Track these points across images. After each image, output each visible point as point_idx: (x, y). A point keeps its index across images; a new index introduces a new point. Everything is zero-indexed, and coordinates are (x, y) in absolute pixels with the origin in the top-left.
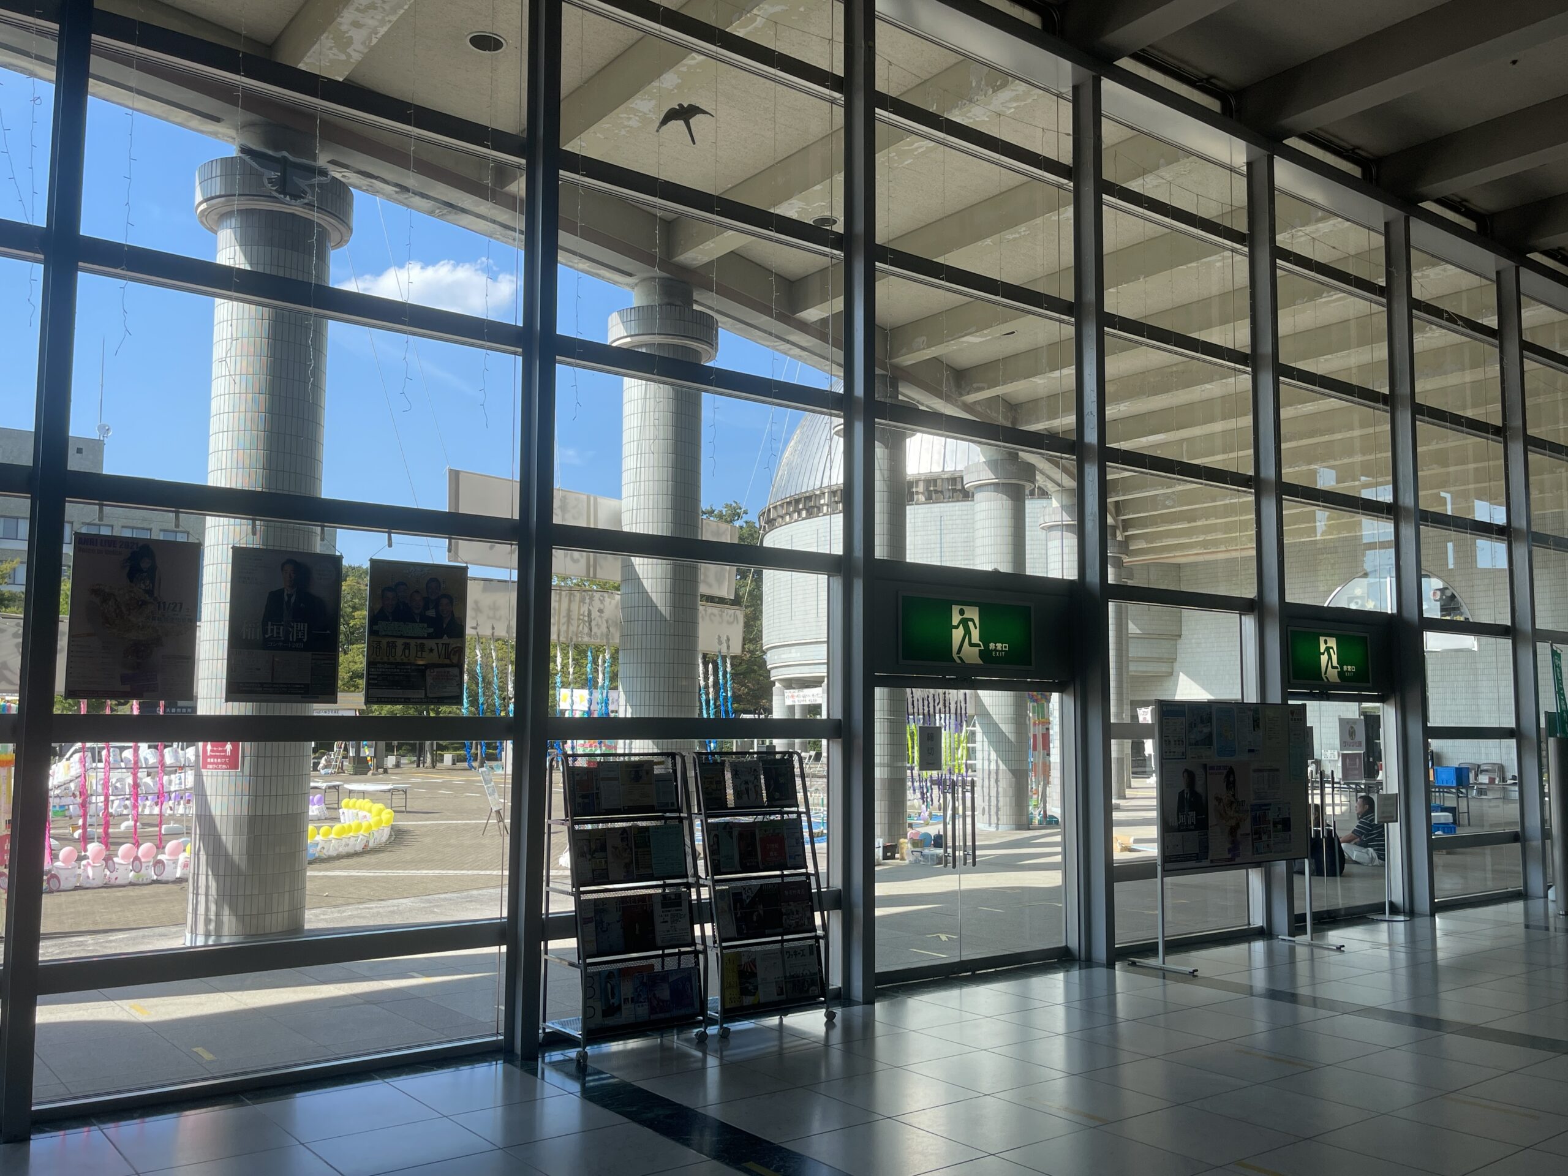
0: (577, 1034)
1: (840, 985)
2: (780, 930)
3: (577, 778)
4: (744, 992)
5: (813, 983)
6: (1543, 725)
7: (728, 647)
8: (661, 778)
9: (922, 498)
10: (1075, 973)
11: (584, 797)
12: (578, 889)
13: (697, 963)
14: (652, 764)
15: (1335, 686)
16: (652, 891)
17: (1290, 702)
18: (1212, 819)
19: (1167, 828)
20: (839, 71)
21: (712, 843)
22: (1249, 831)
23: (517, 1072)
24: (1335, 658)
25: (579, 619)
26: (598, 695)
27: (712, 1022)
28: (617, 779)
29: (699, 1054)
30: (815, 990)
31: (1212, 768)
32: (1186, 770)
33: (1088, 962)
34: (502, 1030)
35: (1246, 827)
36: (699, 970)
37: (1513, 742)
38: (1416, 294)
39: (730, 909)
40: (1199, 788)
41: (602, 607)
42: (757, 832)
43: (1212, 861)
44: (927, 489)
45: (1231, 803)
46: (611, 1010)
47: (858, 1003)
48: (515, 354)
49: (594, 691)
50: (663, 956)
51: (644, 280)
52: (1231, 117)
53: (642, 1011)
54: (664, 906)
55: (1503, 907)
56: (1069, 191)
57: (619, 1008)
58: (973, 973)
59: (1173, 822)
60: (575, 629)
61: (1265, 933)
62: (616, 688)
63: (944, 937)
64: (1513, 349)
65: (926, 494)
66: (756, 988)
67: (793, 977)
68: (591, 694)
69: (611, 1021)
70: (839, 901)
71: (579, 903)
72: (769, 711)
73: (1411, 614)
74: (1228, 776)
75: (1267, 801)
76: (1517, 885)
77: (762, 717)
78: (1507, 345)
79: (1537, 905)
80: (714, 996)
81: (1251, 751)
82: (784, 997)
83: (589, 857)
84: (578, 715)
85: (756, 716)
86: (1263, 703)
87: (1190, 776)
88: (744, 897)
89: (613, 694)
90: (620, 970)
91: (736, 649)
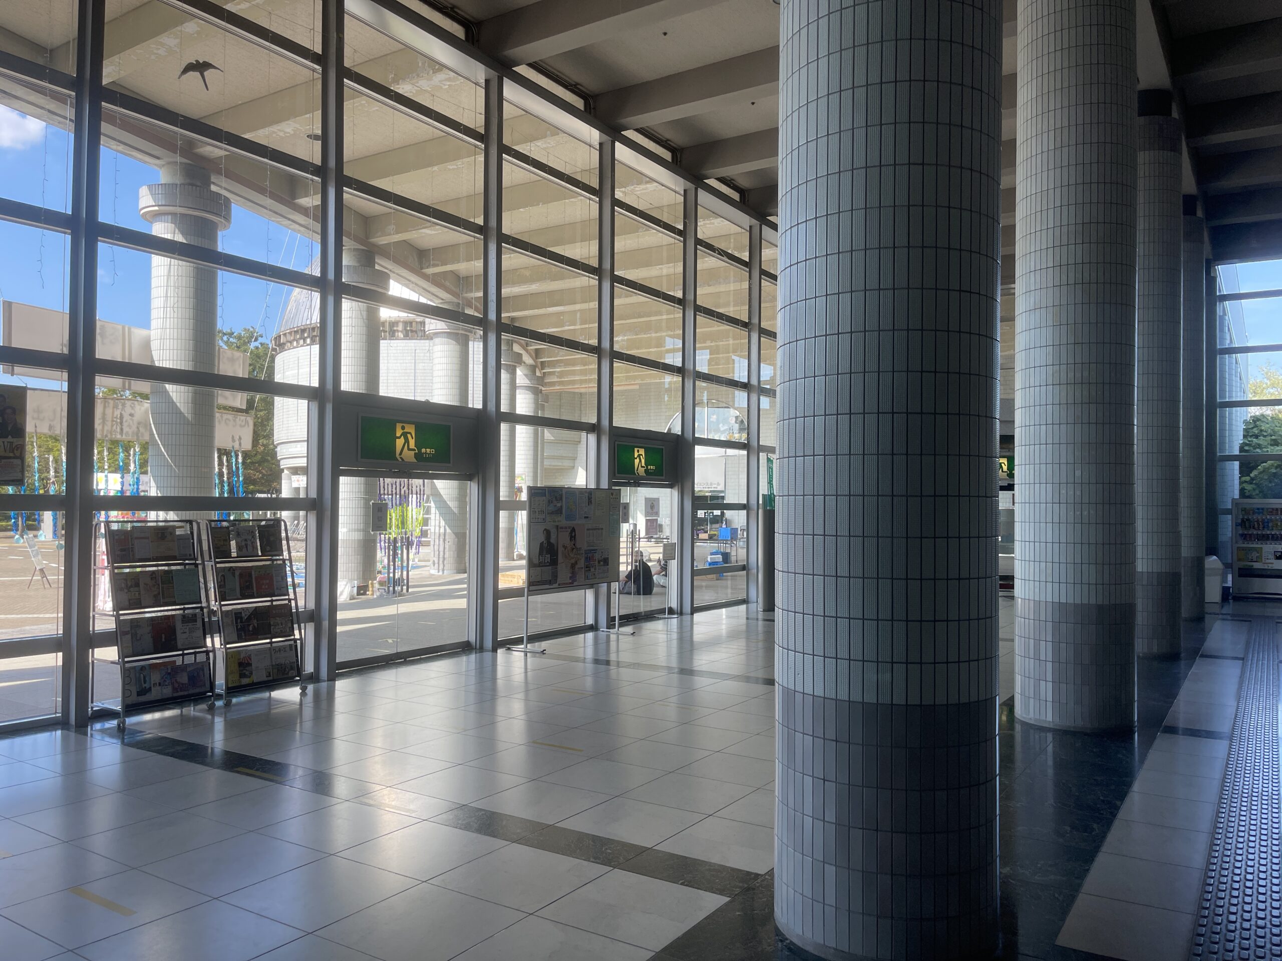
0: (118, 708)
1: (312, 671)
2: (269, 636)
3: (116, 537)
4: (242, 675)
5: (292, 668)
6: (761, 502)
7: (240, 444)
8: (180, 537)
9: (401, 335)
10: (473, 657)
11: (122, 550)
12: (117, 613)
13: (208, 658)
14: (174, 528)
15: (643, 478)
16: (173, 613)
17: (613, 488)
18: (560, 559)
19: (531, 565)
20: (318, 49)
21: (219, 580)
22: (583, 566)
23: (72, 735)
24: (643, 461)
25: (113, 421)
26: (129, 479)
27: (219, 697)
28: (148, 538)
29: (209, 717)
30: (293, 673)
31: (562, 528)
32: (545, 529)
33: (481, 649)
34: (59, 710)
35: (582, 563)
36: (209, 663)
37: (745, 512)
38: (700, 236)
39: (233, 623)
40: (553, 540)
41: (133, 412)
42: (253, 573)
43: (559, 585)
44: (405, 329)
45: (573, 549)
46: (142, 692)
47: (324, 681)
48: (65, 233)
49: (125, 475)
50: (183, 655)
51: (169, 163)
52: (590, 113)
53: (167, 691)
54: (183, 622)
55: (735, 608)
56: (481, 149)
57: (150, 689)
58: (405, 660)
59: (536, 561)
60: (109, 428)
61: (593, 628)
62: (146, 473)
63: (390, 641)
64: (756, 273)
65: (404, 332)
66: (251, 673)
67: (278, 665)
68: (122, 477)
69: (143, 699)
70: (313, 616)
71: (118, 622)
72: (279, 491)
73: (688, 435)
74: (571, 533)
75: (595, 548)
76: (743, 596)
77: (274, 496)
78: (753, 271)
79: (753, 606)
80: (220, 680)
81: (585, 517)
82: (271, 678)
83: (126, 591)
84: (112, 494)
85: (269, 495)
86: (598, 489)
87: (548, 533)
88: (243, 615)
89: (143, 478)
90: (151, 665)
91: (247, 445)
